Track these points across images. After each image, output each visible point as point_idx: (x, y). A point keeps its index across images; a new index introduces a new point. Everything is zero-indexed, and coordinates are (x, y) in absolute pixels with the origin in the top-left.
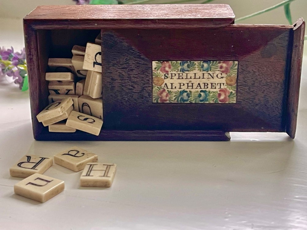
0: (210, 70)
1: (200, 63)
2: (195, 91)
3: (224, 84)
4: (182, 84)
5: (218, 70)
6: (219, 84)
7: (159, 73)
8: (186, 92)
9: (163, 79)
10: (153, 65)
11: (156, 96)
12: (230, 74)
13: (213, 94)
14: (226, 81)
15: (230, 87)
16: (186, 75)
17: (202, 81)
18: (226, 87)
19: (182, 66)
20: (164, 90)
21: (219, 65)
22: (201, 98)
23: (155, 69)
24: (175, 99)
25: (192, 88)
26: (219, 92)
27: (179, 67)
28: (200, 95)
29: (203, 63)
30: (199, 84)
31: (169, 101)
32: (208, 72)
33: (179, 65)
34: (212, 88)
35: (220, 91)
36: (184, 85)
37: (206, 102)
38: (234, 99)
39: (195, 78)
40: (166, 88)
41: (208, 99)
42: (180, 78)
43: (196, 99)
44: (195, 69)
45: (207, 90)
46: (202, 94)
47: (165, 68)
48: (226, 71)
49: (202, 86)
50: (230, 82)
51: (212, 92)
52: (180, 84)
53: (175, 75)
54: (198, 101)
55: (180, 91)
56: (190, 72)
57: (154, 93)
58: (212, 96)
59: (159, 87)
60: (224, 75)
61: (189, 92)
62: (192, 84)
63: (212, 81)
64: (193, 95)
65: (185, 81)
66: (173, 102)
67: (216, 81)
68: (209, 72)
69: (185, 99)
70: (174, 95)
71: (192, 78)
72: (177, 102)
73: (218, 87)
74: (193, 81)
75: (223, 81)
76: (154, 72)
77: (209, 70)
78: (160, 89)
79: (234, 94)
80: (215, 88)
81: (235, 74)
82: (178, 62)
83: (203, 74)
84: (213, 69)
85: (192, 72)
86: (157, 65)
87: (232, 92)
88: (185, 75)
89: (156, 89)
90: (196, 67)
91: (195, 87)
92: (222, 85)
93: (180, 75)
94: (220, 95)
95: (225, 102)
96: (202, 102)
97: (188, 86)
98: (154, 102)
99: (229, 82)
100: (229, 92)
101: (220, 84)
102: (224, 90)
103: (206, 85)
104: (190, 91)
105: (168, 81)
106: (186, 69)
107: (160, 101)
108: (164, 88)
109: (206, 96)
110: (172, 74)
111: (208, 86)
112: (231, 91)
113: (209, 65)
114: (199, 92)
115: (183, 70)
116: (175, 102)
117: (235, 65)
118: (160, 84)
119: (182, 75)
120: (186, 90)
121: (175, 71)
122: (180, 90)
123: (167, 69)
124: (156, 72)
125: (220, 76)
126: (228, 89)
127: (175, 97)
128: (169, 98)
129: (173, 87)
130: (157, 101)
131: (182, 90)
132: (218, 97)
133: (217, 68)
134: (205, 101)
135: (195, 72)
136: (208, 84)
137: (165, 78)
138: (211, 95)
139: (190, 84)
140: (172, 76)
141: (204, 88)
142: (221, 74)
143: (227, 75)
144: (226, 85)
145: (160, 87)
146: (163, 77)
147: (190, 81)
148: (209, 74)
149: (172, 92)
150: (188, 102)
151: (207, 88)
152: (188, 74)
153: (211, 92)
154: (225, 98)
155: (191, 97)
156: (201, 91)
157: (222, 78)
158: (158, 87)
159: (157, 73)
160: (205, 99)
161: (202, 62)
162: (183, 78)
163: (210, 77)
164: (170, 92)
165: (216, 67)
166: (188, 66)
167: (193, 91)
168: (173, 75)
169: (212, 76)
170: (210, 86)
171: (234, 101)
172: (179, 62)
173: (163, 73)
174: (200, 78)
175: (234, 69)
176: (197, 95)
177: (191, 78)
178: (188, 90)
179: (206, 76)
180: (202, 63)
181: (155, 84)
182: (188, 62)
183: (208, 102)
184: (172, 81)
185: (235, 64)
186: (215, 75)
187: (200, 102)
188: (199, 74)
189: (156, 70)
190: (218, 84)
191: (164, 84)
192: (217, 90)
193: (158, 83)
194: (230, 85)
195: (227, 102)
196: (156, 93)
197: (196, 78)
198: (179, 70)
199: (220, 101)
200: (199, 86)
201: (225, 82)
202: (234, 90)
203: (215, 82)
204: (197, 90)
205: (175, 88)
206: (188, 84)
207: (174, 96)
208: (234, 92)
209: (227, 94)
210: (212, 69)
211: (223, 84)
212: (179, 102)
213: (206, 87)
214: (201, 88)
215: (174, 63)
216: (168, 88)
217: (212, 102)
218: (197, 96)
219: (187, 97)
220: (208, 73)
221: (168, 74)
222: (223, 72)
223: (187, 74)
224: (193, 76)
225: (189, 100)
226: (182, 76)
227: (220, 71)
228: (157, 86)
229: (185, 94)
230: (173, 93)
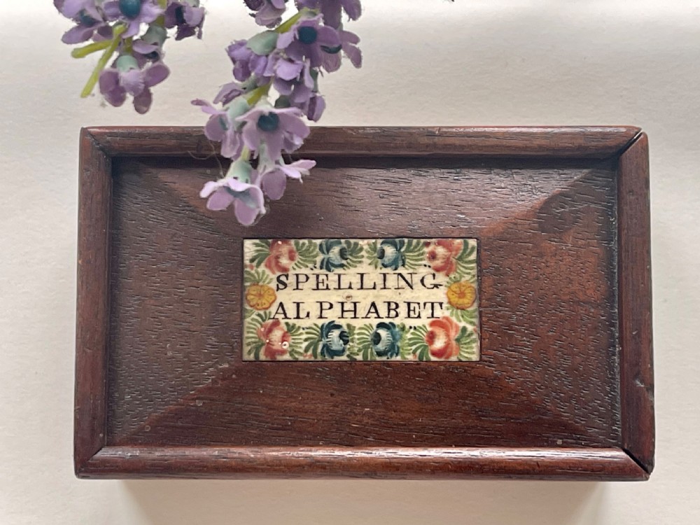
0: (403, 265)
1: (375, 244)
2: (363, 325)
3: (444, 306)
4: (326, 306)
5: (425, 266)
6: (429, 306)
7: (264, 272)
8: (338, 327)
9: (273, 290)
10: (246, 250)
11: (253, 340)
12: (457, 275)
13: (412, 334)
14: (447, 294)
15: (459, 311)
16: (337, 277)
17: (381, 297)
18: (447, 313)
19: (325, 251)
20: (276, 323)
21: (426, 250)
22: (381, 347)
23: (252, 260)
24: (306, 350)
25: (355, 317)
26: (429, 329)
27: (315, 256)
28: (377, 339)
29: (382, 243)
30: (373, 305)
31: (291, 355)
32: (396, 269)
33: (318, 250)
34: (409, 316)
35: (432, 324)
36: (331, 306)
37: (394, 358)
38: (472, 348)
39: (362, 288)
40: (283, 316)
41: (398, 348)
42: (321, 286)
43: (366, 348)
44: (360, 262)
45: (397, 321)
46: (383, 333)
47: (277, 258)
48: (446, 268)
49: (383, 310)
50: (460, 297)
51: (411, 327)
52: (321, 303)
53: (308, 278)
54: (372, 353)
55: (320, 325)
56: (347, 271)
57: (248, 332)
58: (410, 339)
59: (262, 313)
60: (441, 278)
61: (345, 328)
62: (353, 305)
63: (408, 295)
64: (356, 337)
65: (335, 297)
66: (301, 358)
67: (420, 295)
68: (401, 270)
69: (334, 348)
70: (304, 336)
71: (353, 286)
72: (313, 359)
73: (426, 313)
74: (357, 295)
75: (440, 295)
76: (248, 269)
77: (400, 263)
78: (264, 320)
79: (471, 334)
80: (419, 317)
81: (470, 276)
82: (314, 241)
83: (385, 275)
84: (412, 262)
85: (352, 271)
86: (258, 251)
87: (464, 329)
88: (333, 277)
89: (253, 319)
90: (363, 257)
91: (362, 311)
92: (437, 306)
93: (321, 278)
94: (432, 337)
95: (448, 358)
96: (384, 358)
97: (343, 311)
98: (246, 357)
99: (455, 299)
100: (457, 327)
101: (433, 304)
102: (444, 321)
103: (392, 307)
104: (349, 326)
105: (287, 297)
106: (336, 263)
107: (266, 355)
108: (277, 316)
109: (394, 338)
110: (297, 275)
111: (397, 310)
112: (462, 324)
113: (398, 250)
114: (375, 328)
115: (328, 265)
116: (307, 358)
117: (469, 250)
118: (264, 306)
119: (325, 277)
120: (338, 322)
121: (307, 267)
122: (320, 322)
123: (284, 261)
124: (253, 272)
125: (429, 281)
126: (454, 319)
127: (306, 343)
128: (290, 346)
129: (302, 314)
130: (257, 356)
131: (326, 322)
132: (428, 341)
133: (421, 260)
134: (391, 356)
135: (360, 269)
136: (397, 306)
137: (278, 289)
138: (409, 336)
139: (348, 306)
140: (298, 283)
141: (388, 317)
142: (434, 275)
143: (450, 278)
144: (448, 309)
145: (265, 313)
146: (273, 285)
147: (348, 297)
148: (400, 274)
149: (299, 327)
150: (344, 358)
151: (397, 315)
152: (342, 277)
153: (407, 327)
154: (447, 345)
155: (351, 344)
156: (381, 325)
157: (436, 286)
158: (259, 315)
159: (257, 273)
160: (393, 349)
161: (381, 241)
162: (327, 288)
163: (402, 283)
164: (291, 329)
165: (418, 255)
166: (342, 254)
167: (357, 327)
168: (302, 278)
169: (410, 282)
170: (403, 310)
171: (473, 353)
172: (318, 242)
173: (274, 273)
174: (374, 288)
175: (466, 262)
176: (368, 336)
177: (350, 288)
178: (343, 322)
179: (392, 280)
180: (379, 246)
181: (251, 304)
182: (340, 243)
183: (399, 358)
184: (297, 296)
185: (470, 246)
186: (416, 279)
187: (378, 359)
188: (374, 276)
189: (255, 264)
190: (425, 304)
191: (276, 305)
192: (424, 321)
193: (259, 302)
194: (458, 308)
195: (454, 359)
196: (252, 332)
197: (364, 287)
198: (318, 265)
199: (434, 354)
200: (373, 310)
201: (445, 300)
202: (471, 323)
203: (418, 297)
204: (367, 322)
205: (308, 315)
206: (342, 304)
207: (306, 340)
208: (470, 328)
209: (454, 335)
210: (407, 260)
211: (441, 304)
212: (319, 358)
213: (393, 313)
214: (379, 317)
215: (304, 244)
216: (286, 317)
217: (410, 357)
218: (369, 339)
219: (341, 342)
220: (397, 272)
221: (287, 276)
222: (438, 270)
223: (339, 276)
224: (356, 281)
225: (348, 353)
226: (326, 282)
227: (429, 267)
228: (257, 312)
229: (336, 333)
230: (301, 331)
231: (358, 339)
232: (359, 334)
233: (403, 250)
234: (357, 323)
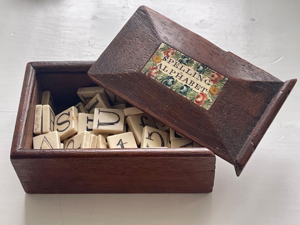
0: (203, 74)
1: (198, 64)
2: (180, 82)
3: (207, 91)
4: (173, 72)
5: (209, 77)
6: (203, 88)
7: (162, 53)
8: (173, 79)
9: (161, 59)
10: (161, 45)
11: (147, 69)
12: (217, 85)
13: (193, 93)
14: (210, 88)
15: (211, 95)
16: (181, 66)
17: (191, 78)
18: (207, 93)
19: (183, 58)
20: (156, 68)
21: (212, 73)
22: (182, 91)
23: (161, 49)
24: (160, 79)
25: (180, 79)
26: (199, 94)
27: (179, 57)
28: (182, 88)
29: (200, 65)
30: (187, 79)
31: (155, 78)
32: (200, 73)
33: (181, 56)
34: (195, 88)
35: (201, 93)
36: (175, 72)
37: (183, 96)
38: (208, 106)
39: (187, 73)
40: (160, 67)
41: (187, 94)
42: (176, 66)
43: (178, 89)
44: (191, 66)
45: (191, 87)
46: (185, 88)
47: (168, 52)
48: (215, 81)
49: (189, 82)
50: (213, 91)
51: (194, 91)
52: (172, 70)
53: (173, 62)
54: (178, 91)
55: (168, 75)
56: (186, 66)
57: (147, 66)
58: (192, 94)
59: (154, 63)
60: (211, 83)
61: (175, 80)
62: (181, 76)
63: (199, 82)
64: (177, 84)
65: (178, 71)
66: (157, 81)
67: (202, 84)
68: (201, 75)
69: (168, 83)
70: (162, 76)
71: (184, 71)
72: (160, 83)
73: (201, 89)
74: (184, 74)
75: (208, 87)
76: (158, 50)
77: (202, 73)
78: (153, 65)
79: (210, 102)
80: (198, 89)
81: (220, 87)
82: (181, 53)
83: (196, 73)
84: (206, 74)
85: (187, 67)
86: (164, 47)
87: (209, 100)
88: (180, 65)
89: (151, 63)
90: (193, 65)
91: (183, 79)
92: (205, 90)
93: (177, 64)
94: (198, 97)
95: (199, 105)
96: (181, 94)
97: (177, 75)
98: (142, 72)
99: (212, 91)
100: (207, 98)
101: (204, 88)
102: (205, 95)
103: (192, 83)
105: (164, 63)
106: (184, 62)
107: (148, 74)
108: (158, 66)
109: (187, 91)
110: (171, 59)
111: (193, 84)
112: (209, 98)
113: (204, 69)
114: (183, 85)
115: (181, 62)
116: (159, 82)
117: (224, 80)
118: (156, 62)
119: (178, 64)
120: (174, 77)
121: (175, 59)
122: (169, 75)
123: (170, 54)
124: (159, 52)
125: (207, 82)
126: (208, 96)
127: (161, 78)
128: (156, 76)
129: (165, 70)
130: (145, 73)
131: (171, 75)
132: (196, 97)
133: (209, 75)
134: (183, 95)
135: (190, 68)
136: (194, 83)
137: (163, 60)
138: (192, 92)
139: (180, 75)
140: (170, 61)
141: (189, 84)
142: (210, 81)
143: (214, 85)
144: (208, 92)
145: (155, 64)
146: (162, 58)
147: (181, 73)
148: (200, 76)
149: (162, 73)
150: (169, 88)
151: (192, 85)
152: (183, 67)
153: (193, 90)
154: (202, 101)
155: (174, 85)
156: (186, 85)
157: (209, 84)
158: (153, 63)
159: (160, 53)
160: (185, 93)
161: (200, 64)
162: (177, 67)
163: (199, 78)
164: (160, 72)
165: (209, 73)
166: (187, 61)
167: (179, 82)
168: (172, 61)
169: (202, 79)
170: (195, 85)
171: (207, 108)
172: (183, 54)
173: (165, 55)
174: (190, 75)
175: (222, 83)
176: (180, 86)
177: (183, 71)
178: (175, 78)
179: (196, 76)
180: (199, 65)
181: (153, 59)
182: (189, 58)
183: (185, 96)
184: (167, 65)
185: (225, 79)
186: (204, 79)
187: (179, 93)
188: (192, 71)
189: (161, 50)
190: (202, 87)
191: (160, 63)
192: (199, 92)
193: (155, 60)
194: (211, 93)
195: (201, 106)
196: (148, 67)
197: (188, 73)
198: (178, 60)
199: (196, 101)
200: (186, 80)
201: (209, 89)
202: (212, 100)
203: (201, 84)
204: (182, 82)
205: (167, 71)
206: (178, 74)
207: (162, 77)
208: (211, 101)
209: (205, 100)
210: (205, 73)
211: (207, 90)
212: (162, 84)
213: (191, 84)
214: (186, 83)
215: (178, 53)
216: (160, 68)
217: (188, 98)
218: (180, 87)
219: (171, 83)
220: (200, 74)
221: (168, 58)
222: (212, 80)
223: (183, 66)
224: (186, 70)
225: (171, 87)
226: (178, 65)
227: (210, 78)
228: (153, 62)
229: (171, 80)
230: (162, 74)
231: (177, 85)
232: (178, 84)
233: (205, 70)
234: (179, 81)
